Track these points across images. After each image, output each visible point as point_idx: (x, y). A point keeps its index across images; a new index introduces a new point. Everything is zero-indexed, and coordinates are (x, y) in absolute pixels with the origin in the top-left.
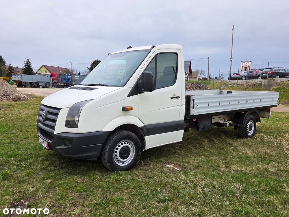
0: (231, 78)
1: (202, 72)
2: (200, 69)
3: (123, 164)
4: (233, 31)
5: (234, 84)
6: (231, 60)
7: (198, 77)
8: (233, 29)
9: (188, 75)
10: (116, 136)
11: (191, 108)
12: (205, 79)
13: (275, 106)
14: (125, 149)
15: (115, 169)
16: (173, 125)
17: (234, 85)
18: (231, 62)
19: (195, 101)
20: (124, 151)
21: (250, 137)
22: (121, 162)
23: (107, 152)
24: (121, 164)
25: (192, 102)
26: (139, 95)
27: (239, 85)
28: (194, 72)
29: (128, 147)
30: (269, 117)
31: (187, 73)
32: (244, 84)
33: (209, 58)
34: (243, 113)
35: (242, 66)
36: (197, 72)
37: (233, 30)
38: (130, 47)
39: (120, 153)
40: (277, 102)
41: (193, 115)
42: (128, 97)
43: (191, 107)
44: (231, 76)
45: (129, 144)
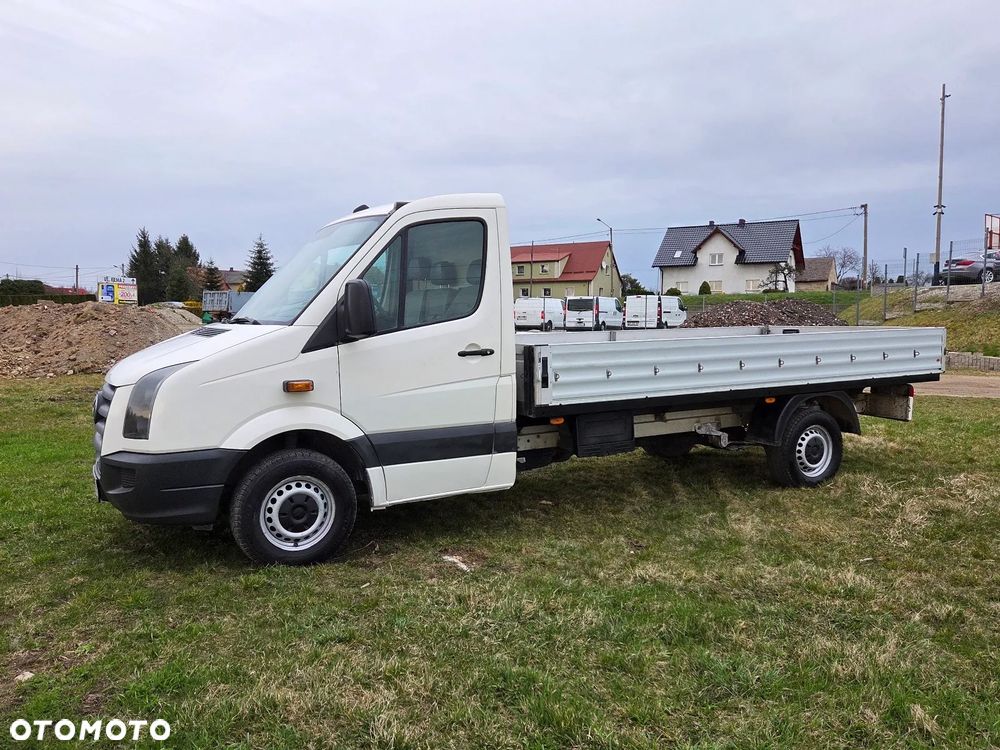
0: (937, 279)
1: (848, 260)
2: (837, 246)
3: (296, 545)
4: (943, 104)
5: (937, 302)
6: (939, 210)
7: (832, 279)
8: (944, 96)
9: (786, 271)
10: (268, 465)
11: (538, 386)
12: (852, 285)
13: (934, 377)
14: (298, 501)
15: (266, 556)
16: (471, 437)
17: (936, 305)
18: (939, 219)
19: (551, 365)
20: (294, 508)
21: (813, 484)
22: (288, 539)
23: (236, 509)
24: (288, 547)
25: (538, 367)
26: (342, 347)
27: (953, 302)
28: (813, 260)
29: (308, 497)
30: (907, 416)
31: (783, 264)
32: (972, 298)
33: (865, 206)
34: (773, 400)
35: (991, 233)
36: (826, 262)
37: (943, 99)
38: (364, 207)
39: (280, 514)
40: (938, 365)
41: (547, 406)
42: (303, 351)
43: (535, 380)
44: (941, 270)
45: (313, 487)
